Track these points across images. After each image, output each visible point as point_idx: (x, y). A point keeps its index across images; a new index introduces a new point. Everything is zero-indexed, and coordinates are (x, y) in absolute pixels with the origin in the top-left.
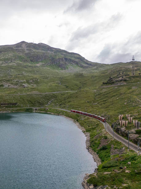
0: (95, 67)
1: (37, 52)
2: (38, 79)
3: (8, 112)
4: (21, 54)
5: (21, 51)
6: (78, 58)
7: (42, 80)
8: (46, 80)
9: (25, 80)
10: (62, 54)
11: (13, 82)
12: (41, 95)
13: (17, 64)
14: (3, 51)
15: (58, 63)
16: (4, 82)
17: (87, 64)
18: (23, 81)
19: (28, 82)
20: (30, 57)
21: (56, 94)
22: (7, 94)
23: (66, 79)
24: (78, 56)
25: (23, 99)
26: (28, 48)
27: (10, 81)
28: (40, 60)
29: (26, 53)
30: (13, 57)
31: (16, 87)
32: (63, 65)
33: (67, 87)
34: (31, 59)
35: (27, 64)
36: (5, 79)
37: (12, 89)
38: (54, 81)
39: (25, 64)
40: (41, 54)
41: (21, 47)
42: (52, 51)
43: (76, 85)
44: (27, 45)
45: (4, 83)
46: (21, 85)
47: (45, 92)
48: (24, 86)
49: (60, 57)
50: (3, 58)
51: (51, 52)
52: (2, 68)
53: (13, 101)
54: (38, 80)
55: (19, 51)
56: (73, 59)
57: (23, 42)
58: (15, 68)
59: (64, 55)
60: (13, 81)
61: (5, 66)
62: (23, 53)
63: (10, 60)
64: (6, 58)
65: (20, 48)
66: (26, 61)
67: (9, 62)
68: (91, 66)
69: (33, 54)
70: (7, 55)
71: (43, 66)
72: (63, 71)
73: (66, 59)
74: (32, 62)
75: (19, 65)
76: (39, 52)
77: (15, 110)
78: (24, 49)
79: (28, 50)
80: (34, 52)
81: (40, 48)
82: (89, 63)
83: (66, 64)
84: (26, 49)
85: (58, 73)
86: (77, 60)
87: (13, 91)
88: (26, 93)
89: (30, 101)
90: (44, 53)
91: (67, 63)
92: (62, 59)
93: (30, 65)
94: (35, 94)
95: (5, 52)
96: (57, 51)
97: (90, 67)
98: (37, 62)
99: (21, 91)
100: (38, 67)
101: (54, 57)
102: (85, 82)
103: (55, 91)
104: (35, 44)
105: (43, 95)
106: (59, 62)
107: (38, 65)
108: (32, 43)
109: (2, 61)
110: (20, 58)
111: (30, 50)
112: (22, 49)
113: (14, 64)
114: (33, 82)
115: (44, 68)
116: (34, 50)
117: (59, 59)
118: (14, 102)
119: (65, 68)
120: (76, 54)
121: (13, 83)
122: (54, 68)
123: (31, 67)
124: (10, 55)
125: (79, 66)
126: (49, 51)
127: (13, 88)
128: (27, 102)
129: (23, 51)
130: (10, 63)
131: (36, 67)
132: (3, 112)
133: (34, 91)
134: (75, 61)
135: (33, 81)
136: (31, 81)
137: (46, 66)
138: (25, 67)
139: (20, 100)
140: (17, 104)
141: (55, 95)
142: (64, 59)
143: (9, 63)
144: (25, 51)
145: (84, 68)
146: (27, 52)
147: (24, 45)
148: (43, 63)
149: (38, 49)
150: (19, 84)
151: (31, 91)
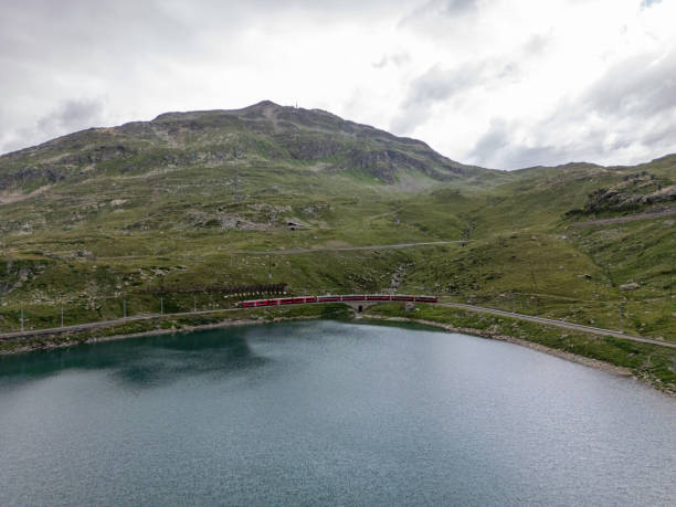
0: (473, 179)
1: (310, 133)
2: (329, 206)
3: (254, 322)
4: (263, 137)
5: (262, 129)
6: (424, 153)
7: (342, 207)
8: (352, 209)
9: (289, 208)
10: (379, 141)
11: (250, 212)
12: (358, 252)
13: (252, 163)
14: (208, 124)
15: (370, 164)
16: (220, 210)
17: (450, 168)
18: (282, 210)
19: (299, 212)
20: (289, 146)
21: (404, 251)
22: (241, 251)
23: (414, 206)
24: (422, 148)
25: (304, 269)
26: (283, 120)
27: (240, 209)
28: (320, 156)
29: (277, 133)
30: (240, 141)
31: (262, 227)
32: (386, 170)
33: (424, 229)
34: (293, 150)
35: (280, 165)
36: (221, 204)
37: (253, 234)
38: (376, 213)
39: (277, 165)
40: (323, 138)
41: (262, 116)
42: (352, 131)
43: (451, 223)
44: (277, 110)
45: (220, 216)
46: (281, 223)
47: (370, 245)
48: (290, 224)
49: (376, 149)
50: (209, 143)
51: (347, 134)
52: (207, 171)
53: (270, 276)
54: (331, 208)
55: (254, 127)
56: (410, 154)
57: (267, 104)
58: (247, 175)
59: (386, 143)
60: (252, 209)
61: (216, 169)
62: (268, 133)
63: (232, 150)
64: (218, 144)
65: (259, 119)
66: (277, 156)
67: (228, 156)
68: (460, 176)
69: (298, 138)
70: (221, 137)
71: (328, 171)
72: (387, 188)
73: (392, 155)
74: (297, 161)
75: (257, 166)
76: (315, 132)
77: (283, 315)
78: (271, 122)
79: (282, 124)
80: (301, 132)
81: (317, 122)
82: (456, 166)
83: (392, 167)
84: (275, 121)
85: (374, 192)
86: (421, 158)
87: (261, 242)
88: (308, 248)
89: (327, 276)
90: (330, 136)
91: (394, 165)
92: (382, 154)
93: (291, 167)
94: (340, 251)
95: (215, 127)
96: (366, 131)
97: (457, 178)
98: (311, 159)
99: (286, 240)
100: (314, 174)
101: (358, 149)
102: (476, 215)
103: (397, 242)
104: (302, 110)
105: (366, 253)
106: (374, 162)
107: (314, 169)
108: (292, 108)
109: (206, 152)
110: (262, 148)
111: (288, 126)
112: (264, 123)
113: (243, 162)
114: (315, 214)
115: (333, 178)
116: (301, 127)
117: (372, 153)
118: (273, 279)
119: (390, 180)
120: (417, 141)
121: (251, 215)
122: (361, 179)
123: (296, 172)
124: (231, 136)
125: (427, 175)
126: (342, 132)
127: (256, 231)
128: (319, 280)
129: (267, 128)
130: (232, 159)
131: (310, 173)
132: (235, 323)
133: (332, 242)
134: (416, 161)
135: (316, 210)
136: (310, 210)
137: (338, 172)
138: (278, 173)
139: (295, 271)
140: (287, 288)
141: (406, 255)
142: (386, 153)
143: (228, 160)
144: (272, 129)
145: (442, 180)
146: (279, 130)
147: (268, 112)
148: (330, 165)
149: (310, 125)
150: (274, 219)
151: (321, 241)
